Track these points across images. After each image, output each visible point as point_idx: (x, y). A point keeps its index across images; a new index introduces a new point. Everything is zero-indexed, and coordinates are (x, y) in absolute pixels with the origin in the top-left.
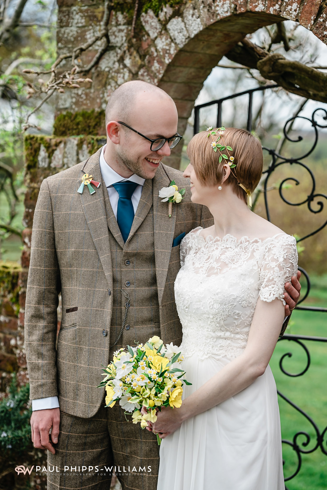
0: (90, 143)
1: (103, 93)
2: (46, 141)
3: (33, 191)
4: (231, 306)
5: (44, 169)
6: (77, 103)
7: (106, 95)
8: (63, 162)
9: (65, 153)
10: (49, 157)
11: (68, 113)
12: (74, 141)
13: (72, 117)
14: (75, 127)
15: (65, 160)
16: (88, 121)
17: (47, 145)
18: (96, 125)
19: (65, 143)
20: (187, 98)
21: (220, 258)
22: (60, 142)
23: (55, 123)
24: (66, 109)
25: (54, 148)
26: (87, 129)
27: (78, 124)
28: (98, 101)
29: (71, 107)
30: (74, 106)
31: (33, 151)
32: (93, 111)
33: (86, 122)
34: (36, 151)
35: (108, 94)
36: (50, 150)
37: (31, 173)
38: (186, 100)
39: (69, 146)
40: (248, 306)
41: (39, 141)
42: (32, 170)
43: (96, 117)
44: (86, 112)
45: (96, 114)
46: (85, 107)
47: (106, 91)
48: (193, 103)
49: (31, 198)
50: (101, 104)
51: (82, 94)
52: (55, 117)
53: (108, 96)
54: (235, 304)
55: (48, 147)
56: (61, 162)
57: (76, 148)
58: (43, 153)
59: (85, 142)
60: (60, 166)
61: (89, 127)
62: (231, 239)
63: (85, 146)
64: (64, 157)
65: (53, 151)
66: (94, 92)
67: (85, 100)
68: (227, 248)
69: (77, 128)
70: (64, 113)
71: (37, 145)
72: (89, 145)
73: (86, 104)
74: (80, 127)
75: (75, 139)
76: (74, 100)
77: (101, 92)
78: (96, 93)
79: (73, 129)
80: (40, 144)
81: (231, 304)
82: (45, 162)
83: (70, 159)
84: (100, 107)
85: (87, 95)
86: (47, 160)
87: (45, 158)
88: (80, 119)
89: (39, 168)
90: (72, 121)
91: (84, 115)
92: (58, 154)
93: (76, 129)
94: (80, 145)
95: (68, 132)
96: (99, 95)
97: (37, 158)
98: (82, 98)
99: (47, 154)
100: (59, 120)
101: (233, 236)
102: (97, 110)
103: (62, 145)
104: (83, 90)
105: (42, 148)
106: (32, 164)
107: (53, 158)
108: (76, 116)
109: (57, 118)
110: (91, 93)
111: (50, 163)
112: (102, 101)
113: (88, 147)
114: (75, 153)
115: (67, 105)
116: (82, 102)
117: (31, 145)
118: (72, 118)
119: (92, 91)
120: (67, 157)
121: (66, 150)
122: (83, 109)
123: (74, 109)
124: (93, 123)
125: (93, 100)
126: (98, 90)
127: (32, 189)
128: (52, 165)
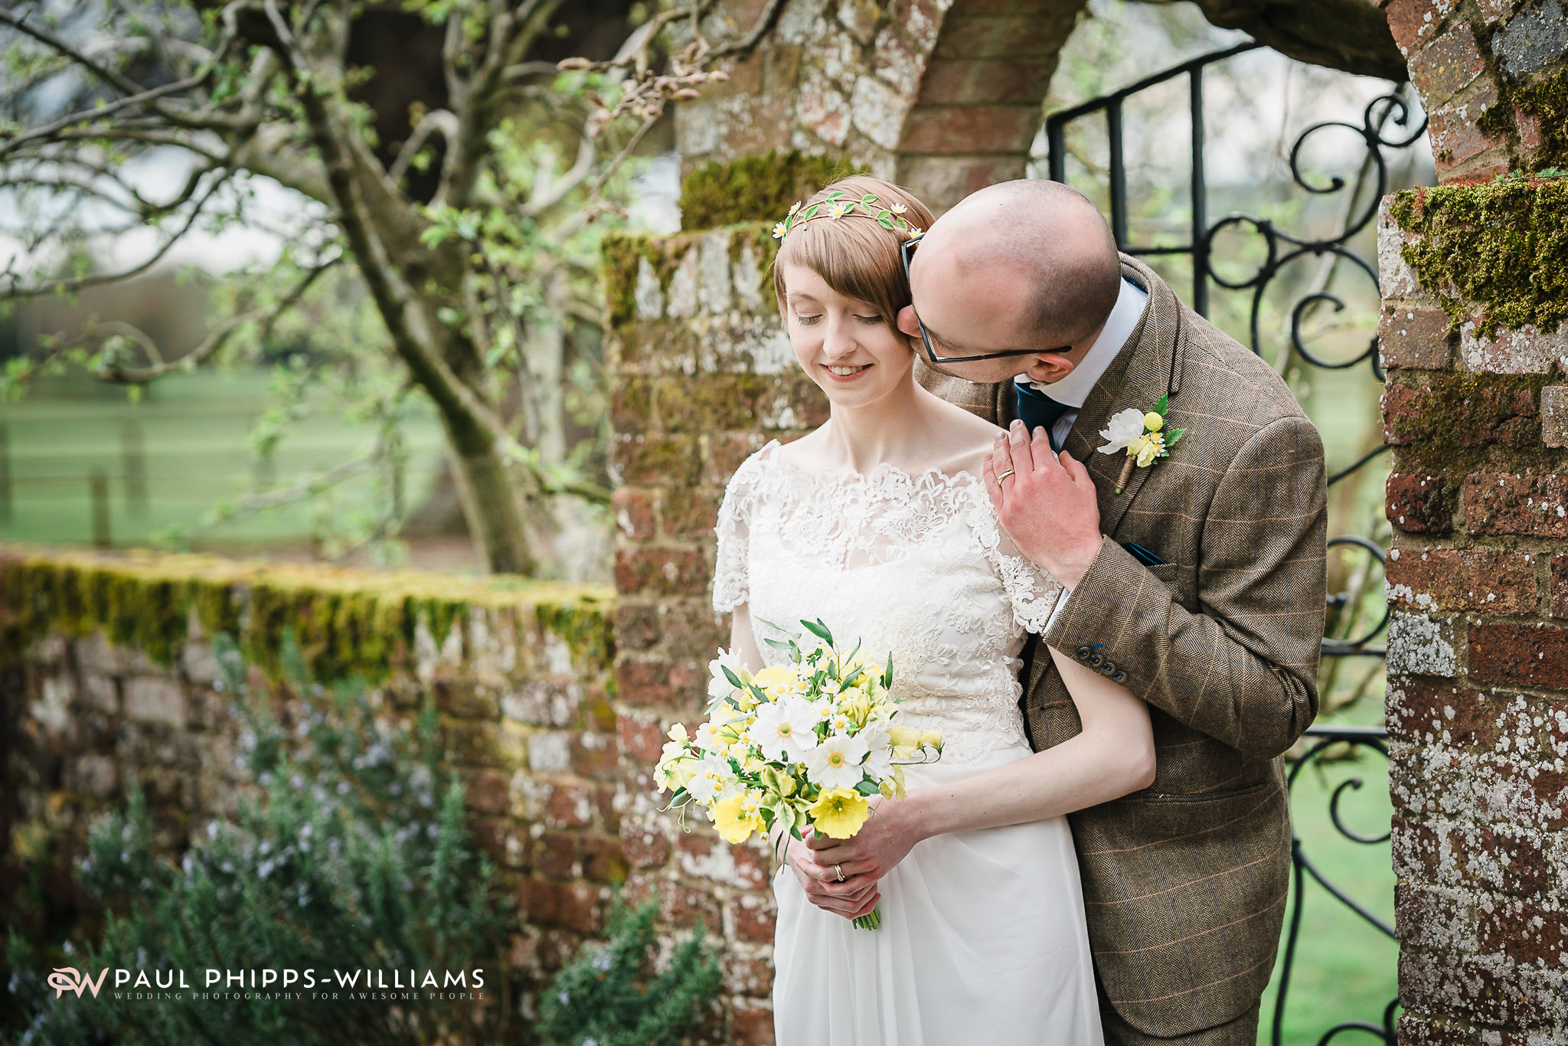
0: (758, 243)
1: (793, 104)
2: (653, 246)
3: (630, 384)
4: (930, 635)
5: (654, 323)
6: (731, 138)
7: (800, 108)
8: (698, 299)
9: (701, 274)
10: (663, 288)
11: (711, 165)
12: (719, 239)
13: (721, 176)
14: (731, 202)
15: (703, 295)
16: (761, 183)
17: (655, 257)
18: (781, 192)
19: (700, 249)
20: (1016, 97)
21: (872, 525)
22: (687, 247)
23: (683, 197)
24: (705, 155)
25: (673, 263)
26: (760, 204)
27: (737, 193)
28: (783, 126)
29: (717, 151)
30: (724, 147)
31: (621, 277)
32: (772, 156)
33: (756, 186)
34: (627, 279)
35: (807, 105)
36: (664, 269)
37: (622, 337)
38: (1017, 104)
39: (708, 254)
40: (970, 629)
41: (635, 249)
42: (625, 329)
43: (781, 172)
44: (757, 161)
45: (779, 163)
46: (751, 146)
47: (799, 97)
48: (1035, 110)
49: (626, 405)
50: (790, 134)
51: (743, 110)
52: (682, 179)
53: (806, 111)
54: (940, 627)
55: (658, 262)
56: (692, 302)
57: (725, 259)
58: (647, 281)
59: (748, 242)
60: (691, 312)
61: (765, 199)
62: (896, 477)
63: (747, 253)
64: (699, 285)
65: (671, 272)
66: (772, 103)
67: (750, 126)
68: (885, 500)
69: (737, 206)
70: (702, 166)
71: (628, 262)
72: (760, 250)
73: (753, 139)
74: (743, 200)
75: (722, 235)
76: (724, 130)
77: (787, 101)
78: (776, 106)
79: (727, 209)
80: (637, 257)
81: (931, 628)
82: (653, 303)
83: (714, 289)
84: (788, 142)
85: (754, 112)
86: (659, 299)
87: (651, 294)
88: (742, 179)
89: (639, 321)
90: (722, 187)
91: (750, 167)
92: (684, 278)
93: (733, 208)
94: (735, 250)
95: (715, 217)
96: (783, 109)
97: (633, 294)
98: (742, 122)
99: (657, 283)
100: (691, 187)
101: (897, 470)
102: (782, 151)
103: (692, 255)
104: (745, 101)
105: (645, 266)
106: (621, 311)
107: (670, 291)
108: (732, 172)
109: (686, 182)
110: (762, 106)
111: (666, 305)
112: (793, 125)
113: (755, 254)
114: (724, 273)
115: (708, 144)
116: (744, 133)
117: (616, 260)
118: (724, 177)
119: (766, 99)
120: (705, 286)
121: (703, 265)
122: (749, 153)
123: (725, 155)
124: (773, 189)
125: (769, 125)
126: (780, 98)
127: (626, 380)
128: (672, 311)
